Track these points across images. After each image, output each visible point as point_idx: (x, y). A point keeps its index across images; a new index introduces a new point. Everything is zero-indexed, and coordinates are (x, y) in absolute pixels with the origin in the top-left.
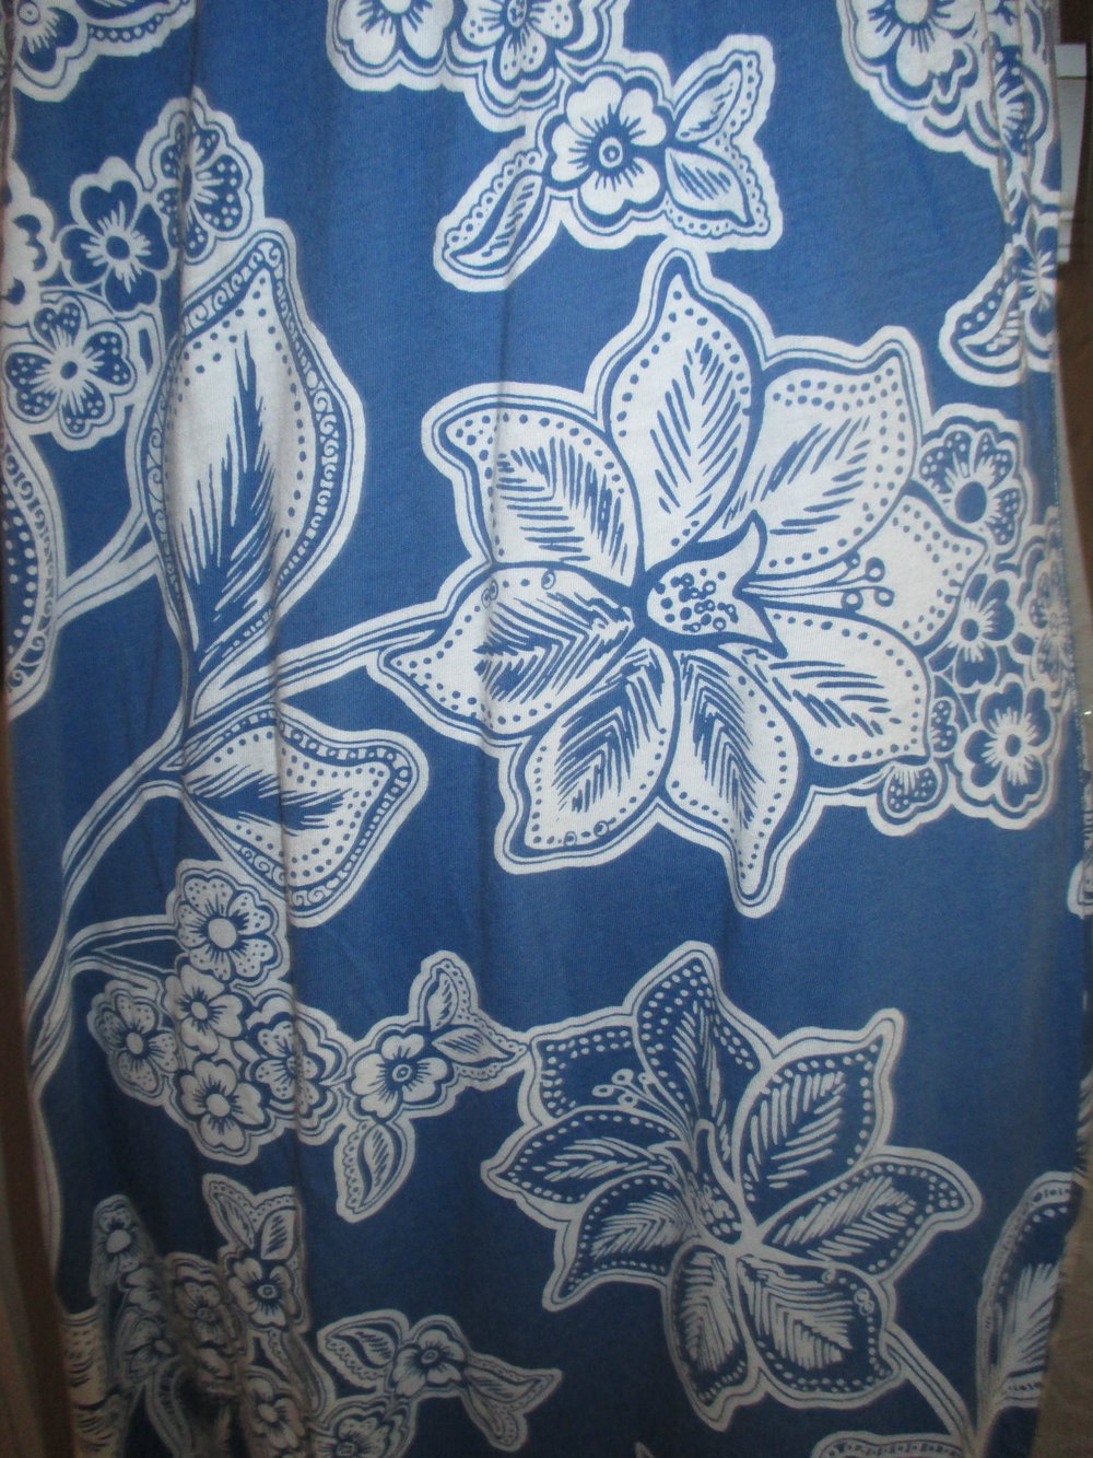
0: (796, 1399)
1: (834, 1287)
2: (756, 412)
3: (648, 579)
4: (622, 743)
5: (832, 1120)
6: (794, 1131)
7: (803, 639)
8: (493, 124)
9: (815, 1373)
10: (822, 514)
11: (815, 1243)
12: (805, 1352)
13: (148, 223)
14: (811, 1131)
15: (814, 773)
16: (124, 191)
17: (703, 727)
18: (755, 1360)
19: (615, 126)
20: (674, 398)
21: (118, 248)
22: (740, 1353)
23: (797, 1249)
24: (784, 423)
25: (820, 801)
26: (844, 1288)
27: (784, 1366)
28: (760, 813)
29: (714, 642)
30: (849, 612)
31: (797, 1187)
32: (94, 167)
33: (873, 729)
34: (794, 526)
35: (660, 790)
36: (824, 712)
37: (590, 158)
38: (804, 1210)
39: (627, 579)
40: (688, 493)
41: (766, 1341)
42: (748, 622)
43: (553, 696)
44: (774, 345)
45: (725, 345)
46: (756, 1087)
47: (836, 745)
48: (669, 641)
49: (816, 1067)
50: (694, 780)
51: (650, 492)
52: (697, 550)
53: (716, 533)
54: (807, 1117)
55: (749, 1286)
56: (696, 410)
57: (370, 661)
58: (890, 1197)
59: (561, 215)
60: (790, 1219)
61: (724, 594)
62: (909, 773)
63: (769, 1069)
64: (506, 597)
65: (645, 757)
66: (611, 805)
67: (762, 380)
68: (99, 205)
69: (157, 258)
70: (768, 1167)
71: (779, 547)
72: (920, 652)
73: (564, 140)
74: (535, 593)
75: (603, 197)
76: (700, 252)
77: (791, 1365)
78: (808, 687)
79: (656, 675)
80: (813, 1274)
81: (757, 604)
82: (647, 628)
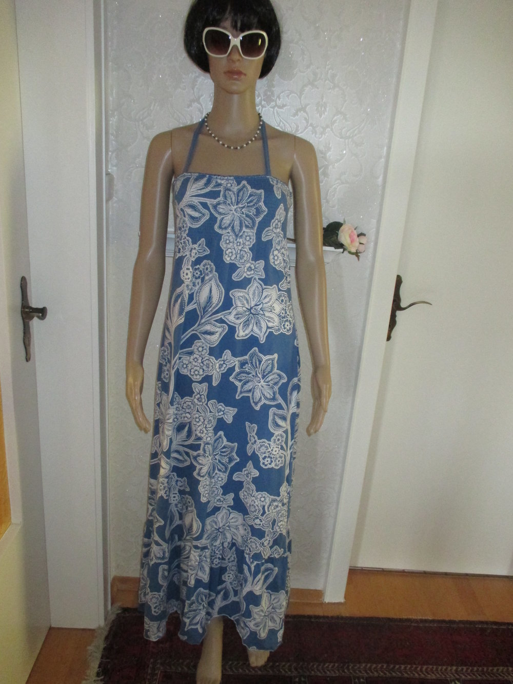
0: (267, 402)
1: (271, 387)
2: (262, 293)
3: (251, 308)
4: (248, 325)
5: (271, 366)
6: (267, 368)
7: (267, 314)
8: (238, 266)
9: (270, 399)
10: (269, 302)
11: (269, 381)
12: (268, 396)
13: (201, 271)
14: (268, 368)
15: (268, 327)
16: (199, 268)
17: (256, 323)
18: (263, 398)
19: (250, 267)
20: (254, 291)
21: (197, 273)
22: (261, 398)
23: (267, 382)
24: (265, 294)
25: (269, 330)
26: (272, 388)
27: (266, 398)
28: (263, 331)
29: (258, 315)
30: (271, 311)
31: (267, 374)
32: (196, 266)
33: (274, 323)
34: (266, 303)
35: (252, 330)
36: (269, 321)
37: (248, 269)
38: (268, 377)
39: (249, 308)
40: (255, 300)
41: (264, 395)
42: (261, 312)
43: (242, 320)
44: (264, 287)
45: (259, 286)
46: (263, 363)
47: (270, 325)
48: (253, 314)
49: (269, 360)
50: (255, 329)
51: (252, 300)
52: (256, 305)
53: (258, 304)
54: (268, 366)
55: (262, 388)
56: (256, 292)
57: (222, 317)
58: (277, 377)
59: (245, 274)
60: (266, 379)
61: (259, 310)
62: (277, 328)
63: (264, 360)
64: (238, 310)
65: (251, 326)
66: (247, 332)
67: (263, 290)
68: (196, 269)
69: (201, 274)
70: (264, 372)
71: (264, 305)
72: (278, 315)
73: (246, 268)
74: (241, 309)
75: (249, 273)
76: (257, 278)
77: (267, 398)
78: (267, 319)
79: (252, 318)
80: (269, 385)
81: (262, 310)
82: (251, 313)
